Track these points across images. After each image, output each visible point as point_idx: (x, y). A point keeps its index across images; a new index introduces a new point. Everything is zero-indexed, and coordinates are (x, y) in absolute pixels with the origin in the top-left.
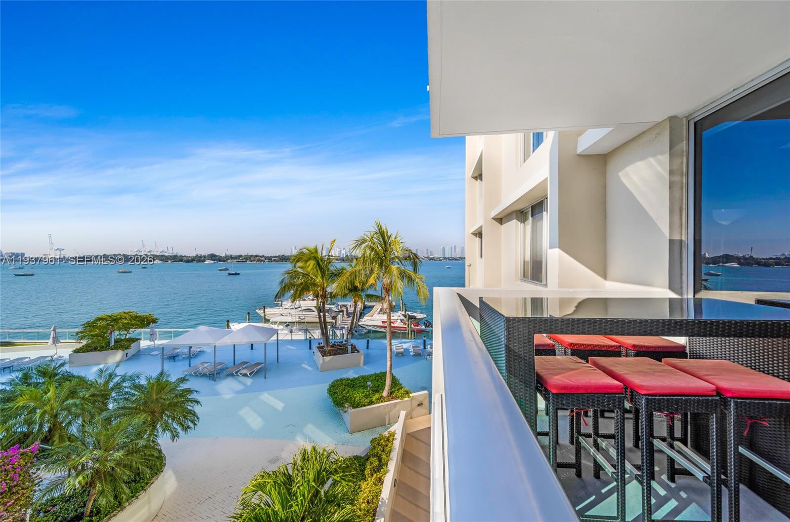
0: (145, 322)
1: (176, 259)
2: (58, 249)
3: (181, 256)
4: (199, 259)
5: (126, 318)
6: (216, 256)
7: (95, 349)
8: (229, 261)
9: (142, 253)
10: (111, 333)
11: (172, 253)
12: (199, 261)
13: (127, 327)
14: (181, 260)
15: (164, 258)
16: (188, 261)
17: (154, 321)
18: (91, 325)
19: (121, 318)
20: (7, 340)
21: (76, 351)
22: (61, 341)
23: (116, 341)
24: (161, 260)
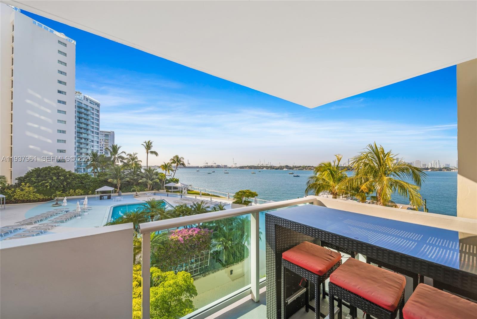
0: (253, 195)
1: (272, 168)
2: (235, 164)
3: (274, 167)
4: (281, 168)
5: (248, 193)
6: (288, 166)
7: (238, 203)
8: (294, 169)
9: (259, 165)
10: (243, 198)
11: (271, 165)
12: (281, 169)
13: (248, 196)
14: (274, 168)
15: (267, 167)
16: (276, 169)
17: (257, 195)
18: (237, 194)
19: (246, 192)
20: (219, 195)
21: (233, 203)
22: (230, 198)
23: (244, 201)
24: (266, 168)
